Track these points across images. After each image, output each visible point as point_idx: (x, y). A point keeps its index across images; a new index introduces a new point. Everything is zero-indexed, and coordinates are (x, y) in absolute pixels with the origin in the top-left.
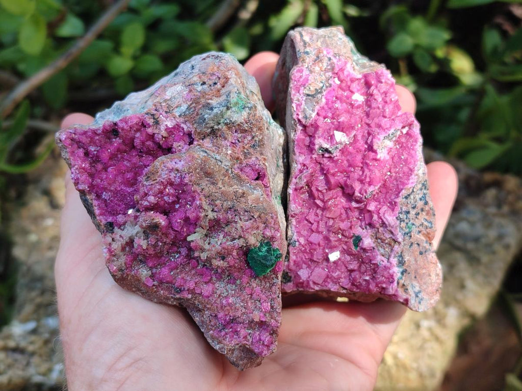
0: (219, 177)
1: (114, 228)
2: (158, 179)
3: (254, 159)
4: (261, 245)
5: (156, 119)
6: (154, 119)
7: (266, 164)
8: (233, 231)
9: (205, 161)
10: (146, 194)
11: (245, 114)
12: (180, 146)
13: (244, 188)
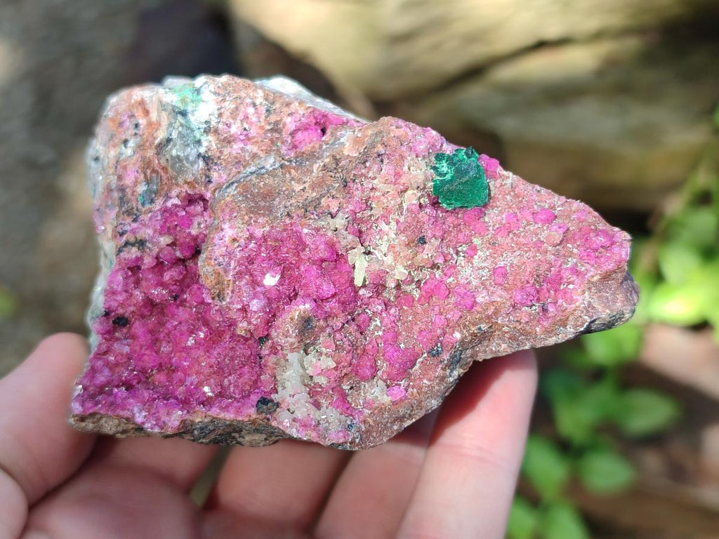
1: (272, 401)
2: (230, 277)
3: (288, 120)
4: (435, 168)
5: (136, 242)
6: (133, 245)
7: (308, 105)
8: (385, 201)
9: (245, 191)
10: (244, 310)
12: (199, 224)
13: (327, 154)
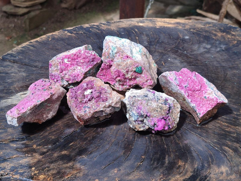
0: (121, 64)
1: (115, 84)
3: (124, 55)
9: (117, 64)
11: (116, 49)
12: (112, 64)
13: (126, 62)
